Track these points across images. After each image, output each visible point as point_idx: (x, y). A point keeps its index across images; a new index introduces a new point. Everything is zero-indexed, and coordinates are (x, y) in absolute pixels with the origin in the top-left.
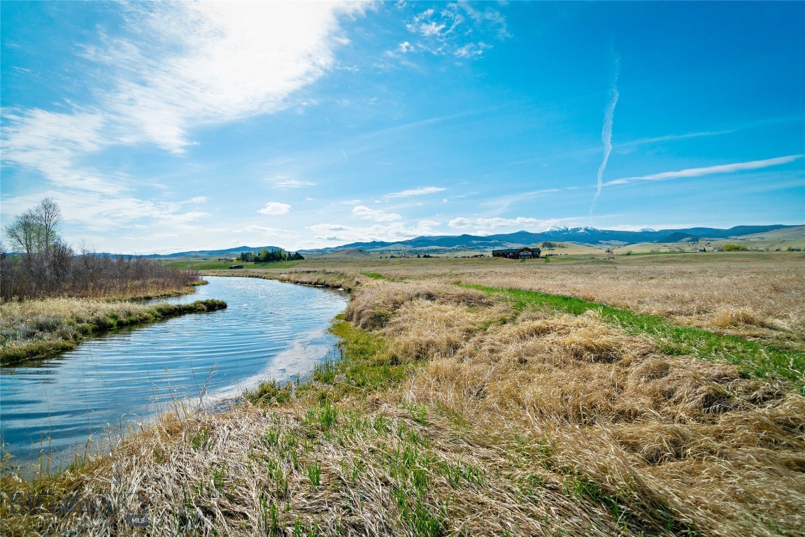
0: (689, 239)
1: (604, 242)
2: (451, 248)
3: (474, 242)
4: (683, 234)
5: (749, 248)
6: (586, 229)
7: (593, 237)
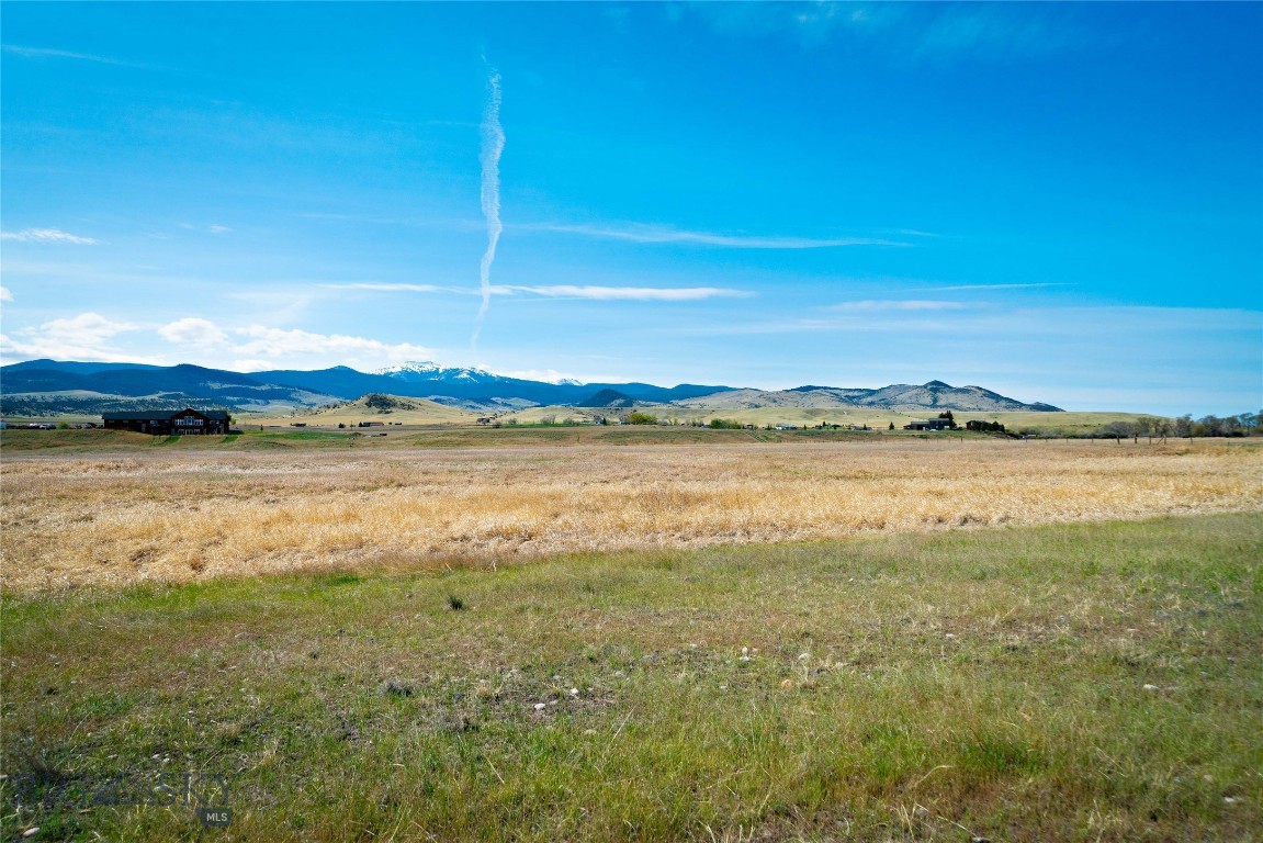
0: (622, 401)
1: (499, 400)
2: (135, 399)
3: (216, 386)
4: (613, 392)
5: (659, 420)
6: (472, 373)
7: (483, 390)
